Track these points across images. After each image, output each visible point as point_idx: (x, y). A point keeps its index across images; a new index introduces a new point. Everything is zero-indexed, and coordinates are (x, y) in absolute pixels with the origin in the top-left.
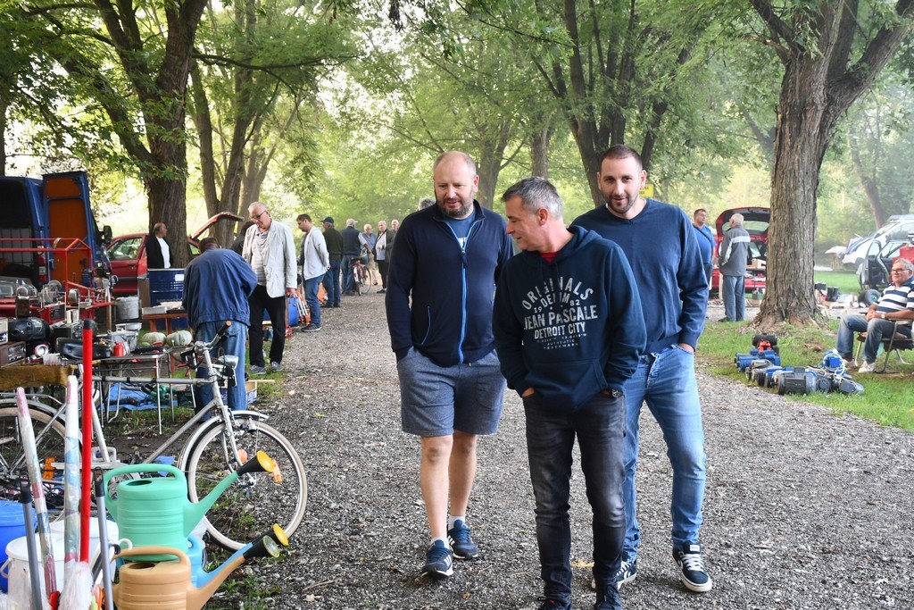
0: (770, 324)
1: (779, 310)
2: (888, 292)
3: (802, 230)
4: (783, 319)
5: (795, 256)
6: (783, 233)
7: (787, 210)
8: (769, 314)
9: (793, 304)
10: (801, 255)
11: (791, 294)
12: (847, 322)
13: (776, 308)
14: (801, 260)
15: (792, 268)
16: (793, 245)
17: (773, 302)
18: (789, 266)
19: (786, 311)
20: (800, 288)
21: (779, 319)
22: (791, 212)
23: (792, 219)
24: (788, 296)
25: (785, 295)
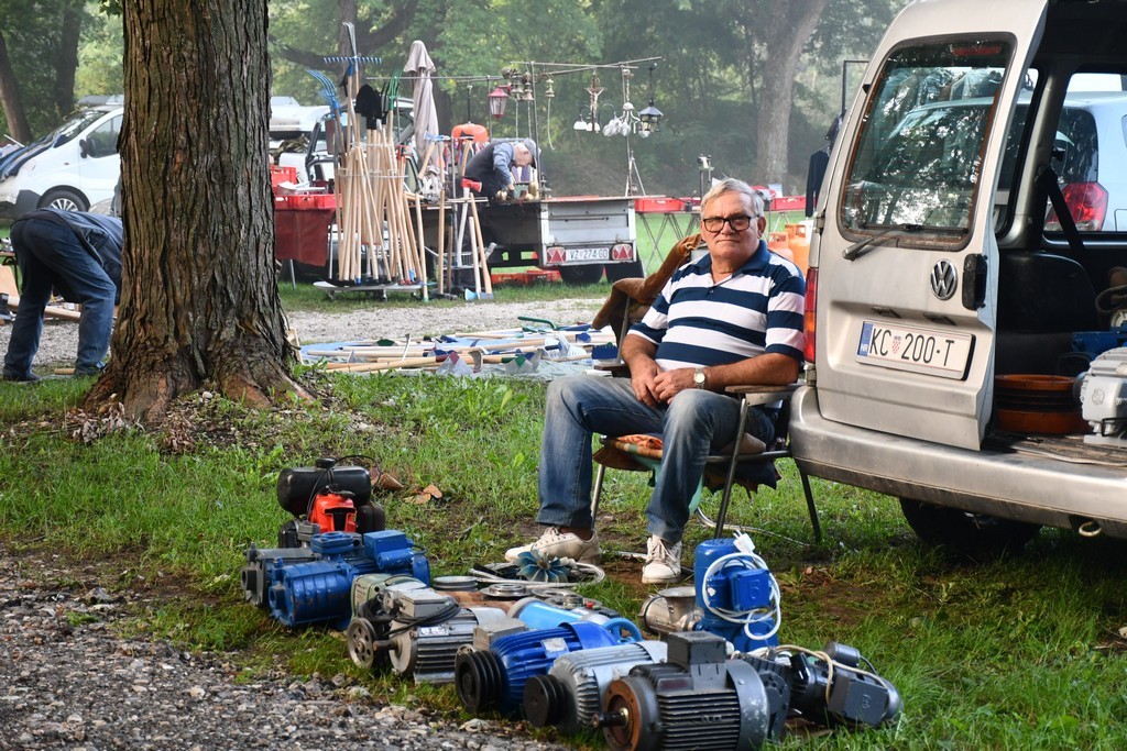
0: (162, 400)
1: (185, 352)
2: (679, 296)
3: (239, 96)
4: (198, 382)
5: (223, 180)
6: (181, 102)
7: (190, 29)
8: (152, 367)
9: (228, 334)
10: (242, 176)
11: (216, 301)
12: (573, 401)
13: (173, 347)
14: (241, 191)
15: (216, 216)
16: (215, 142)
17: (161, 328)
18: (206, 211)
19: (205, 355)
20: (243, 282)
21: (184, 383)
22: (202, 34)
23: (207, 57)
24: (209, 307)
25: (202, 303)
